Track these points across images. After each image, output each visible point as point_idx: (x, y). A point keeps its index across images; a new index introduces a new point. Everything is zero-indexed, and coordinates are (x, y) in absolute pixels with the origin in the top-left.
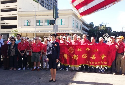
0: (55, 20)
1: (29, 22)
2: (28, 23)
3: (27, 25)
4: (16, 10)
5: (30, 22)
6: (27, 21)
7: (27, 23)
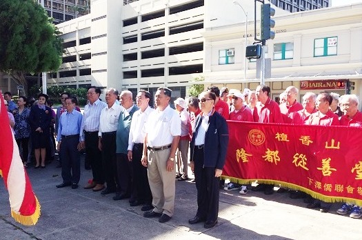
0: (261, 44)
1: (230, 54)
2: (229, 58)
3: (225, 62)
4: (201, 26)
5: (233, 54)
6: (225, 51)
7: (227, 57)
